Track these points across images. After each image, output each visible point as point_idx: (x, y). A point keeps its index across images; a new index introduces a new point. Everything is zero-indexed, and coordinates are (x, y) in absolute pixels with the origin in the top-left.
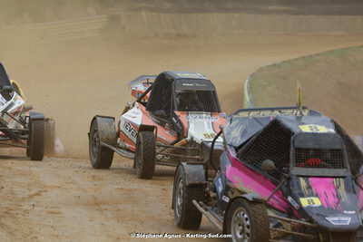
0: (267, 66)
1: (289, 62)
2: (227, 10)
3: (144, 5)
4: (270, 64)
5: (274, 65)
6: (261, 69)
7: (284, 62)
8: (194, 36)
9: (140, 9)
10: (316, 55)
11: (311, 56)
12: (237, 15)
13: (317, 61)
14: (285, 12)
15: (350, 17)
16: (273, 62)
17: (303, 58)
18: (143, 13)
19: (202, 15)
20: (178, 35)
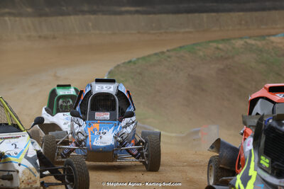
0: (124, 63)
1: (144, 58)
2: (83, 12)
3: (7, 10)
4: (127, 61)
5: (130, 62)
6: (118, 66)
7: (138, 59)
8: (54, 38)
10: (168, 51)
11: (163, 53)
12: (92, 17)
13: (169, 57)
14: (137, 12)
15: (196, 15)
16: (129, 60)
17: (156, 54)
18: (7, 18)
19: (60, 18)
20: (40, 37)
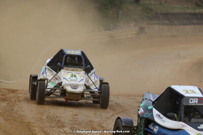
9: (154, 24)
